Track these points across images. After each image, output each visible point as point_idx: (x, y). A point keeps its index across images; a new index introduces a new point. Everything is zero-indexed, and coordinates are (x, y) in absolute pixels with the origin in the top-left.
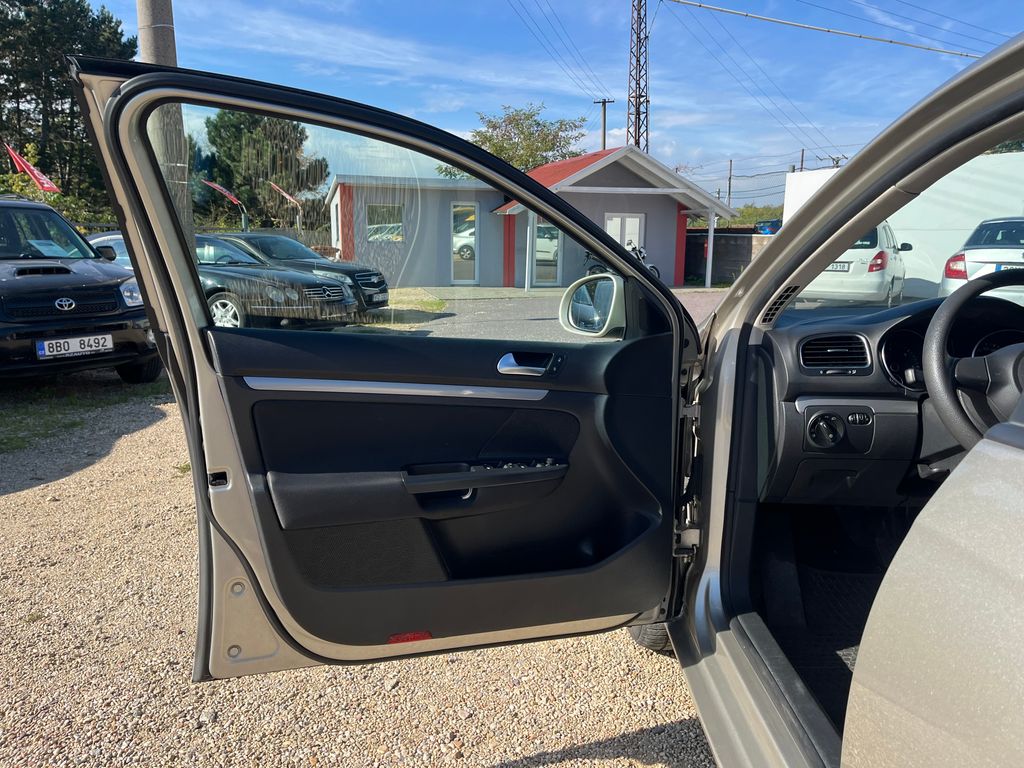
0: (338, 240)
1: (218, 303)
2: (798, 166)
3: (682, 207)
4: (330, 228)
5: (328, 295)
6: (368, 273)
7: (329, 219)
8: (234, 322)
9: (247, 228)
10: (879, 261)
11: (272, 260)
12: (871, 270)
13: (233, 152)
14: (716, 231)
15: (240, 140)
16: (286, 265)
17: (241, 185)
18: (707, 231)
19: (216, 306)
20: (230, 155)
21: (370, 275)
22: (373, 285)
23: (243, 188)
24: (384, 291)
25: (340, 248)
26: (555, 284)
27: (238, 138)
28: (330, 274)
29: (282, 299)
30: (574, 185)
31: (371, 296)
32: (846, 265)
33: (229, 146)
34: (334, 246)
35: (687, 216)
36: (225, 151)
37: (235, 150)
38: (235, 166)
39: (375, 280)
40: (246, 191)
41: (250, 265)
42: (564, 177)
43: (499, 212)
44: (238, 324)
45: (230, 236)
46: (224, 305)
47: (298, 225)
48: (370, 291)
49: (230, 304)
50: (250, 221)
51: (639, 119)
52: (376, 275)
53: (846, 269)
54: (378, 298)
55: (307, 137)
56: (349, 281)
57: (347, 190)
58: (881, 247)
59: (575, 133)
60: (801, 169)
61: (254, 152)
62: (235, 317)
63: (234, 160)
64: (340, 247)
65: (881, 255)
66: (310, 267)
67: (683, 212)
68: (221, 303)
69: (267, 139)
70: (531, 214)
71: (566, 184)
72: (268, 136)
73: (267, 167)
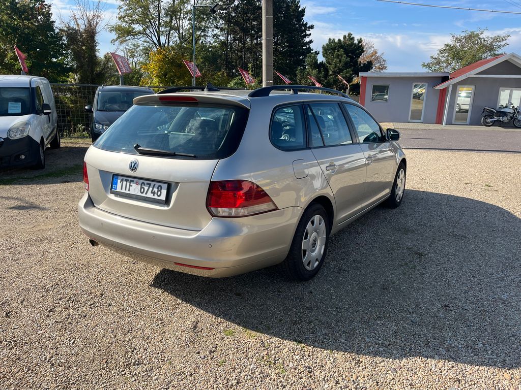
26: (466, 124)
42: (476, 69)
43: (436, 88)
47: (347, 92)
57: (364, 79)
61: (338, 60)
69: (345, 54)
70: (450, 89)
71: (472, 74)
72: (346, 52)
73: (343, 67)
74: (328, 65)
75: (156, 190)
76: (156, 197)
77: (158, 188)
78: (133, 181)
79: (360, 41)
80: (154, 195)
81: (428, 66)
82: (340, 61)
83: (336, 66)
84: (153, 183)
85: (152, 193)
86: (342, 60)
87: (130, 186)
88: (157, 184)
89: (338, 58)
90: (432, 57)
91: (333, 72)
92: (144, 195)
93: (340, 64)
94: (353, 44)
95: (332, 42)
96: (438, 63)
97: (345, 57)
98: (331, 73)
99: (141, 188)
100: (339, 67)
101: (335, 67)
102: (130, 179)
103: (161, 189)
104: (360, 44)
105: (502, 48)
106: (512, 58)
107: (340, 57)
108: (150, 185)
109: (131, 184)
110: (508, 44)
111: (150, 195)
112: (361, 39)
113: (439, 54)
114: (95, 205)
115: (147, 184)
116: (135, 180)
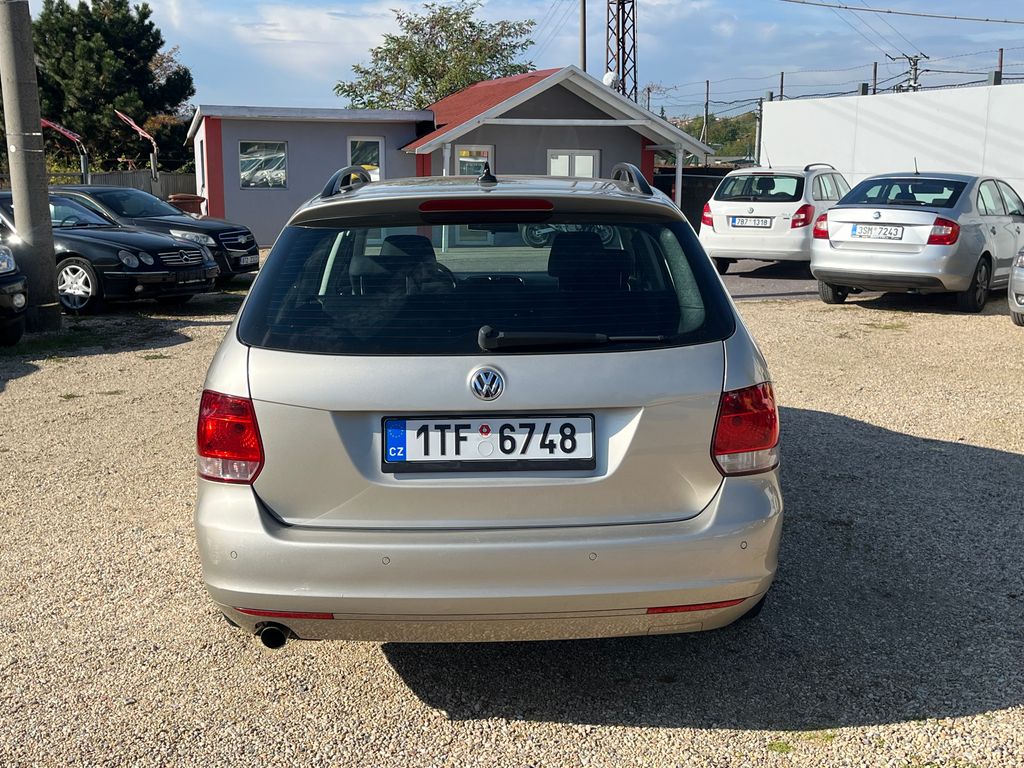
0: (203, 186)
1: (68, 269)
2: (777, 93)
3: (646, 142)
4: (194, 166)
5: (186, 260)
6: (235, 232)
7: (192, 156)
8: (86, 289)
9: (86, 172)
10: (803, 216)
11: (122, 219)
12: (794, 226)
13: (63, 65)
14: (685, 171)
15: (72, 48)
16: (139, 224)
17: (75, 110)
18: (674, 171)
19: (66, 272)
20: (60, 70)
21: (237, 235)
22: (240, 246)
23: (77, 114)
24: (255, 253)
25: (206, 197)
26: (485, 243)
27: (69, 47)
28: (189, 235)
29: (135, 263)
30: (502, 116)
31: (238, 259)
32: (769, 220)
33: (57, 56)
34: (199, 194)
35: (655, 152)
36: (53, 65)
37: (67, 63)
38: (67, 85)
39: (242, 240)
40: (83, 119)
41: (99, 227)
42: (491, 104)
43: (407, 150)
44: (90, 290)
45: (75, 191)
46: (75, 271)
47: (152, 163)
48: (236, 252)
49: (81, 270)
50: (90, 160)
51: (624, 12)
52: (244, 234)
53: (768, 225)
54: (248, 260)
55: (162, 43)
56: (211, 241)
57: (214, 124)
58: (806, 200)
59: (522, 40)
60: (781, 97)
61: (92, 65)
62: (86, 283)
63: (64, 76)
64: (205, 195)
65: (805, 209)
66: (167, 227)
67: (648, 147)
68: (71, 269)
69: (109, 48)
70: (447, 154)
71: (491, 116)
72: (111, 41)
73: (109, 85)
74: (58, 78)
75: (556, 438)
76: (559, 454)
77: (562, 431)
78: (468, 427)
79: (145, 13)
80: (551, 452)
81: (350, 91)
82: (99, 69)
83: (86, 83)
84: (540, 423)
85: (543, 445)
86: (105, 67)
87: (459, 439)
88: (557, 423)
89: (91, 59)
90: (357, 69)
91: (79, 100)
92: (516, 455)
93: (98, 79)
94: (128, 19)
95: (57, 11)
96: (377, 84)
97: (111, 58)
98: (72, 102)
99: (503, 439)
100: (97, 88)
101: (85, 87)
102: (453, 423)
103: (573, 431)
104: (147, 22)
105: (519, 51)
106: (571, 79)
107: (96, 57)
108: (532, 428)
109: (462, 435)
110: (532, 43)
111: (536, 452)
112: (145, 6)
113: (375, 61)
114: (287, 520)
115: (522, 426)
116: (476, 423)
